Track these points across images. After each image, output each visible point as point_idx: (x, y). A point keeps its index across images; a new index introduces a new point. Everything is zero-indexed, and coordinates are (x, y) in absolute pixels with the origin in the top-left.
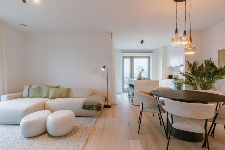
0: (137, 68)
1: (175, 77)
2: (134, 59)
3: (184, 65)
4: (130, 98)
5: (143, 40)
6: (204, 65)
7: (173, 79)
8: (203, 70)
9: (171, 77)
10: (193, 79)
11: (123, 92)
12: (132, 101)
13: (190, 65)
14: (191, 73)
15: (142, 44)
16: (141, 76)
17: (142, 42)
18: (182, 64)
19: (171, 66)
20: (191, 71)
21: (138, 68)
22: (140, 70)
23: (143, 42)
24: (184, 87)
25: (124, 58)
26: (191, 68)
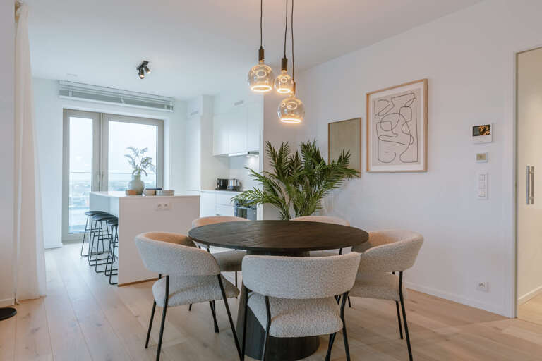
0: (128, 156)
1: (235, 185)
2: (110, 122)
3: (262, 153)
4: (99, 262)
5: (146, 63)
6: (301, 155)
7: (229, 190)
8: (299, 167)
9: (223, 185)
10: (279, 189)
11: (65, 242)
12: (110, 273)
13: (273, 154)
14: (275, 173)
15: (142, 73)
16: (142, 183)
17: (143, 68)
18: (256, 149)
19: (224, 153)
20: (275, 168)
21: (131, 153)
22: (138, 162)
23: (147, 70)
24: (260, 213)
25: (67, 113)
26: (275, 161)
